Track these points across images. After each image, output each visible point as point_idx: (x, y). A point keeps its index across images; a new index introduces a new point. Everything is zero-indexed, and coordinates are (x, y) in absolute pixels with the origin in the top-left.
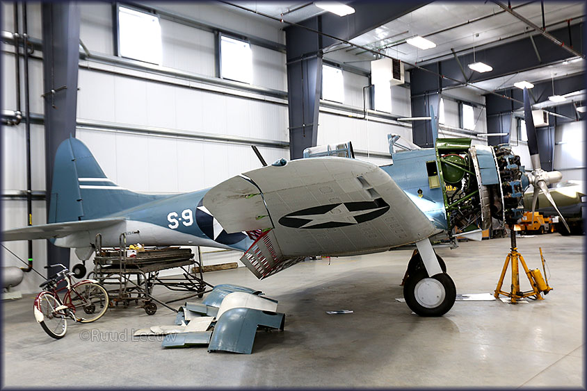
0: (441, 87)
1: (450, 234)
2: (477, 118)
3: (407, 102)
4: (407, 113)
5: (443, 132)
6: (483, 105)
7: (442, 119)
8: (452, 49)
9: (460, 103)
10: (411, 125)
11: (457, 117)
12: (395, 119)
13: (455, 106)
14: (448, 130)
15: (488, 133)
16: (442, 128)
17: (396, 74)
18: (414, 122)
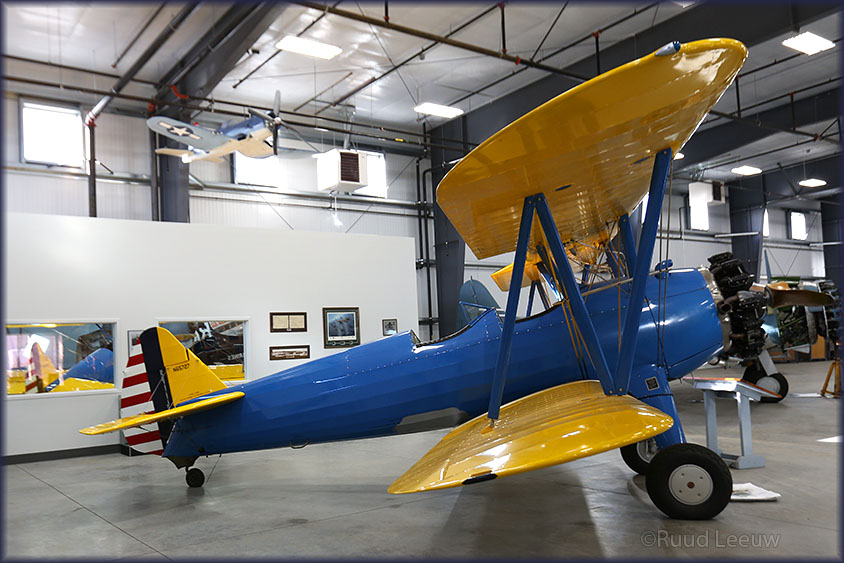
0: (765, 201)
1: (782, 347)
2: (809, 226)
3: (725, 216)
4: (726, 228)
5: (768, 244)
6: (818, 211)
7: (766, 232)
8: (778, 164)
9: (788, 212)
10: (730, 241)
11: (784, 227)
12: (713, 236)
13: (781, 215)
14: (773, 242)
15: (824, 242)
16: (766, 241)
17: (716, 195)
18: (733, 238)
